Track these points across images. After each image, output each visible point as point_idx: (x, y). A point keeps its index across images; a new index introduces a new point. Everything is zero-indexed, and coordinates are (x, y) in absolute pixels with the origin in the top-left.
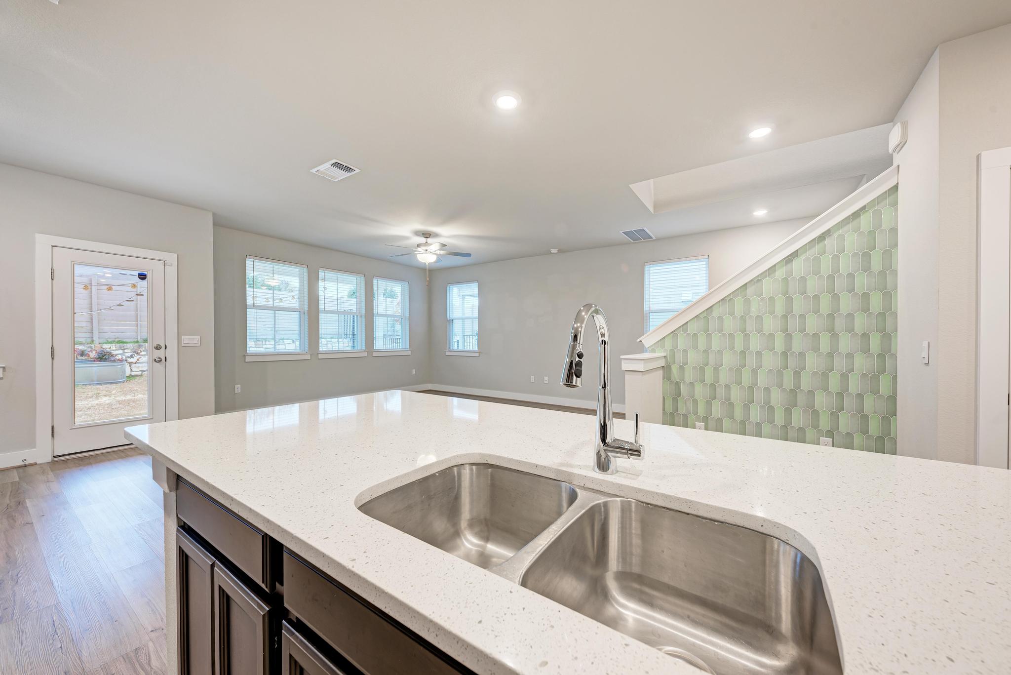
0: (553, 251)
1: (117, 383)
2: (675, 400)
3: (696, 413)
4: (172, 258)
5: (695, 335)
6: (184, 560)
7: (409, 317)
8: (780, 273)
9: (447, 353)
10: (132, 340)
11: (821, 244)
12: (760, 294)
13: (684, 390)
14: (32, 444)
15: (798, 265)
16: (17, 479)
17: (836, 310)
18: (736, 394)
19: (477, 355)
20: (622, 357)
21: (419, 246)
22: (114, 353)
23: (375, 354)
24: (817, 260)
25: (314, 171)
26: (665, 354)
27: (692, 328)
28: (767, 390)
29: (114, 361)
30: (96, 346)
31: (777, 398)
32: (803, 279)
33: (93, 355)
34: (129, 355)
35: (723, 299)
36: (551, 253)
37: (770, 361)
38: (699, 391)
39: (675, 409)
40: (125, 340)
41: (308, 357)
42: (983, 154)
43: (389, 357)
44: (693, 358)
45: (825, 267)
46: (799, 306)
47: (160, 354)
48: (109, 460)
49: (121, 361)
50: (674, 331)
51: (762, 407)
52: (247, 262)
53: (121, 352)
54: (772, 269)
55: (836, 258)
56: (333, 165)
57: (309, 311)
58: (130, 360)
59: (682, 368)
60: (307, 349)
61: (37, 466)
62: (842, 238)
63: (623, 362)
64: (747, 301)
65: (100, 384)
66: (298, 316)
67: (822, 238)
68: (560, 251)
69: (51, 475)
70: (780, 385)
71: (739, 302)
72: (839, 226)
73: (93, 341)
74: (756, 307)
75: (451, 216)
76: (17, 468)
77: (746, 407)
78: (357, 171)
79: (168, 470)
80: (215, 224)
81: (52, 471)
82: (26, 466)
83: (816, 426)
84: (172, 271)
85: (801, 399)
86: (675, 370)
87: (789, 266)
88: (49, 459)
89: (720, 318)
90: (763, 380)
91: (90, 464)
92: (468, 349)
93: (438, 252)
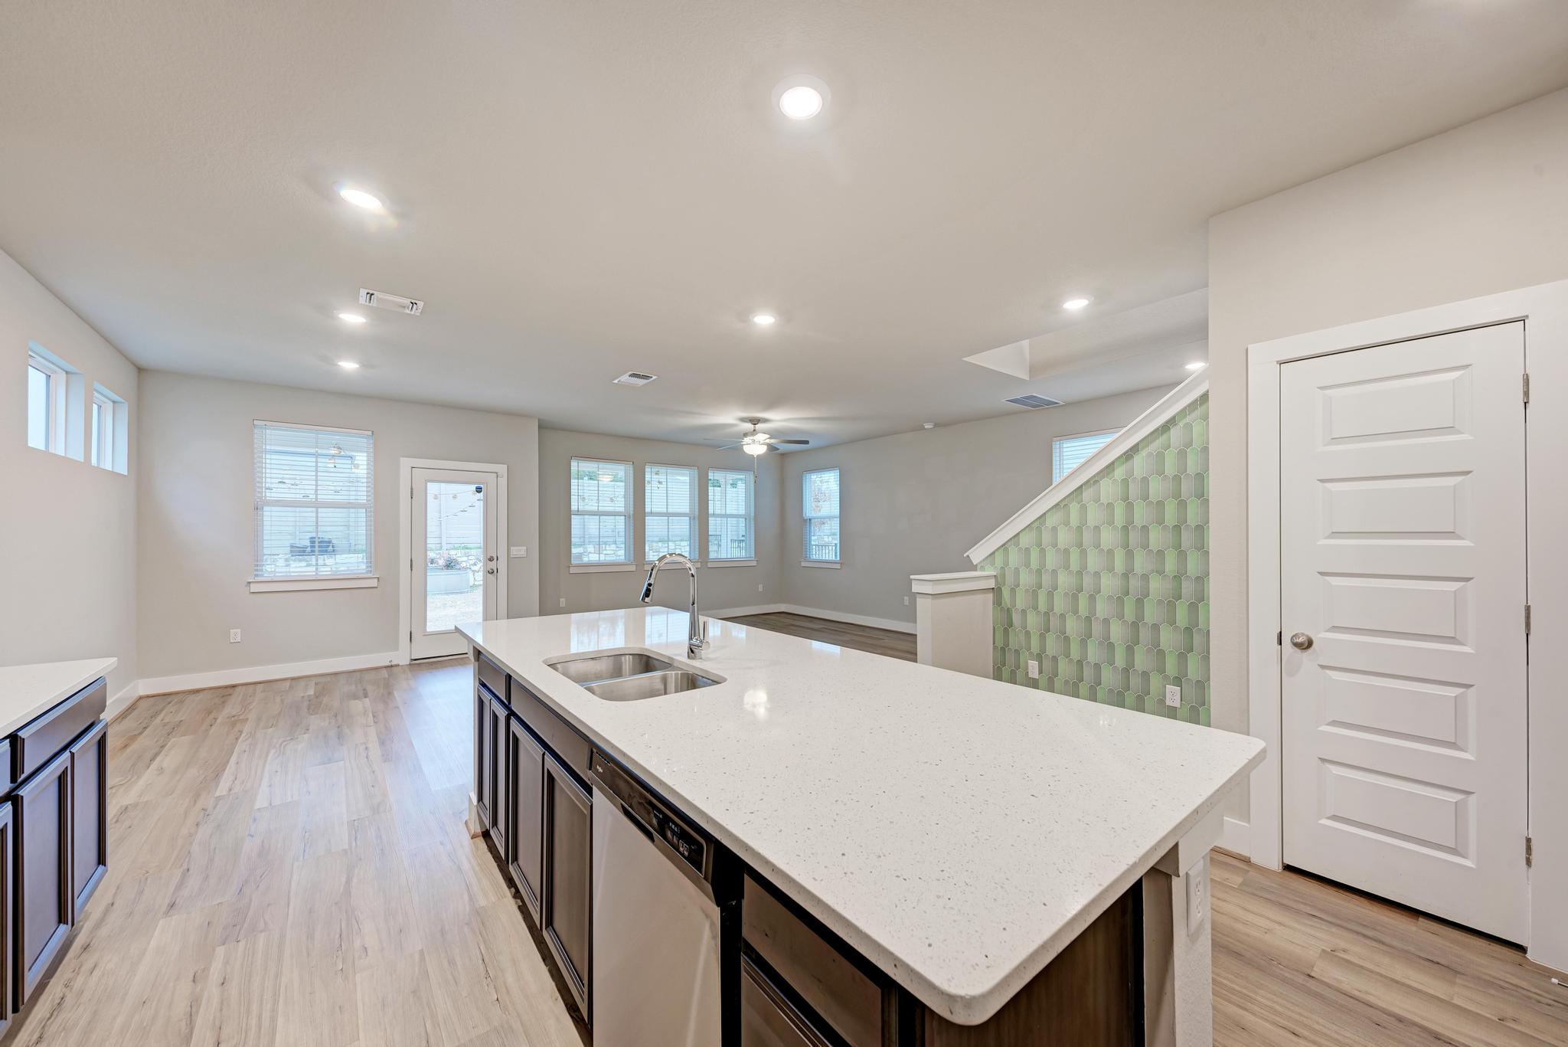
0: (927, 426)
1: (461, 593)
2: (1006, 631)
3: (1029, 649)
4: (502, 469)
5: (1027, 550)
6: (481, 703)
7: (755, 516)
8: (1119, 473)
9: (803, 564)
10: (476, 545)
11: (1165, 437)
12: (1097, 500)
13: (1016, 619)
14: (395, 647)
15: (1138, 460)
16: (387, 676)
17: (1182, 520)
18: (1072, 626)
19: (838, 566)
20: (912, 577)
21: (745, 435)
22: (460, 560)
23: (710, 565)
24: (1160, 457)
25: (616, 381)
26: (995, 574)
27: (1025, 541)
28: (1106, 622)
29: (460, 569)
30: (444, 552)
31: (1117, 632)
32: (1145, 481)
33: (441, 562)
34: (472, 562)
35: (1057, 505)
36: (925, 429)
37: (1109, 584)
38: (1032, 620)
39: (1007, 644)
40: (469, 546)
41: (633, 568)
42: (1250, 347)
43: (730, 568)
44: (1026, 579)
45: (1170, 466)
46: (1141, 514)
47: (492, 565)
48: (451, 666)
49: (466, 569)
50: (1004, 545)
51: (1101, 643)
52: (572, 464)
53: (465, 559)
54: (1110, 467)
55: (1182, 455)
56: (631, 376)
57: (634, 515)
58: (474, 568)
59: (1013, 591)
60: (632, 558)
61: (400, 667)
62: (1189, 427)
63: (913, 583)
64: (1083, 508)
65: (447, 594)
66: (623, 521)
67: (1165, 428)
68: (936, 425)
69: (410, 675)
70: (1121, 617)
71: (1074, 508)
72: (1183, 413)
73: (441, 548)
74: (1094, 516)
75: (774, 401)
76: (386, 667)
77: (1083, 643)
78: (654, 377)
79: (474, 647)
80: (540, 427)
81: (410, 671)
82: (392, 666)
83: (1162, 670)
84: (503, 482)
85: (1145, 635)
86: (1006, 593)
87: (1129, 463)
88: (408, 662)
89: (1054, 529)
90: (1102, 609)
91: (437, 668)
92: (827, 558)
93: (768, 441)
